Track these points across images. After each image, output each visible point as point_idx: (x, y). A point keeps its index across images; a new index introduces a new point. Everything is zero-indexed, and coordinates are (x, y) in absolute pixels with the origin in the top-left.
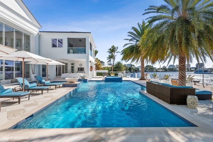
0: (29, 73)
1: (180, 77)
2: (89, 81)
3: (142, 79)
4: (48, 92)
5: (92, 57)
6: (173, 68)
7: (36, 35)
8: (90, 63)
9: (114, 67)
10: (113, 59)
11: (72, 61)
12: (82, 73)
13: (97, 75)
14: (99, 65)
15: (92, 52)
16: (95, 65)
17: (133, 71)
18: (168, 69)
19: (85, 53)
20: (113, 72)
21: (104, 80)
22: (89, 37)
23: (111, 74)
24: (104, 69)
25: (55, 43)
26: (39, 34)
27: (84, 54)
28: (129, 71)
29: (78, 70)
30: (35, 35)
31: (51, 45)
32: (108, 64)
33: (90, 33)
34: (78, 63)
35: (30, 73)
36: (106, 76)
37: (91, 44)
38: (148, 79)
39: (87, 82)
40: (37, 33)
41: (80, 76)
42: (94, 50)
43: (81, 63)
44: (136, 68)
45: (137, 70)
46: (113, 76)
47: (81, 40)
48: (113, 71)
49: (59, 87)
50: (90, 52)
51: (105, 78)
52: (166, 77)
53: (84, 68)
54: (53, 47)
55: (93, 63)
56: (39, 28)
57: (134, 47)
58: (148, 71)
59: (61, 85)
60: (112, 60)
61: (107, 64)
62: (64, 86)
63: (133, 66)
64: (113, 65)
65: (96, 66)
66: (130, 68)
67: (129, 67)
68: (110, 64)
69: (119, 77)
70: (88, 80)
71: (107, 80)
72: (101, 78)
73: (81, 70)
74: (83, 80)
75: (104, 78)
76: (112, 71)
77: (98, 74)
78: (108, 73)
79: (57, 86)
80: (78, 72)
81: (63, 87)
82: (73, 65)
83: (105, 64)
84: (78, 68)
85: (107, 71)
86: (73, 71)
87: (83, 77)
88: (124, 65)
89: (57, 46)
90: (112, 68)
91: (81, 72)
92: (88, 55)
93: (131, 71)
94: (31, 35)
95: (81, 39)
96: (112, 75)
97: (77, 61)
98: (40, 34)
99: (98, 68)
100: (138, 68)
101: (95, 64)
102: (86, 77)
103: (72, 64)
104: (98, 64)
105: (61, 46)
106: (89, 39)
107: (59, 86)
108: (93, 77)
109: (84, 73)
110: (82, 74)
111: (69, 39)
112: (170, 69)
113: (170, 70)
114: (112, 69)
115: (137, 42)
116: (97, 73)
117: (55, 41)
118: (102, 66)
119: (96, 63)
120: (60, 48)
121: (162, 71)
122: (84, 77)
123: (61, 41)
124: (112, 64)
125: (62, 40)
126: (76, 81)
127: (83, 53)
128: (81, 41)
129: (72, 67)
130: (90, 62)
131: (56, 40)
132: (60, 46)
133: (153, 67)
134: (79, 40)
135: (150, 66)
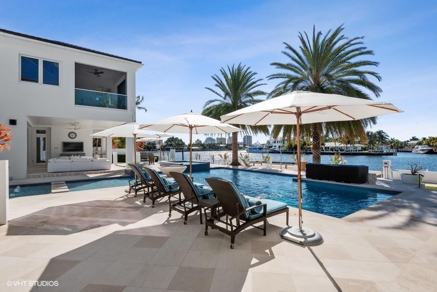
3: (236, 163)
6: (214, 144)
18: (206, 145)
54: (22, 80)
82: (42, 135)
133: (181, 140)
134: (94, 71)
135: (177, 138)
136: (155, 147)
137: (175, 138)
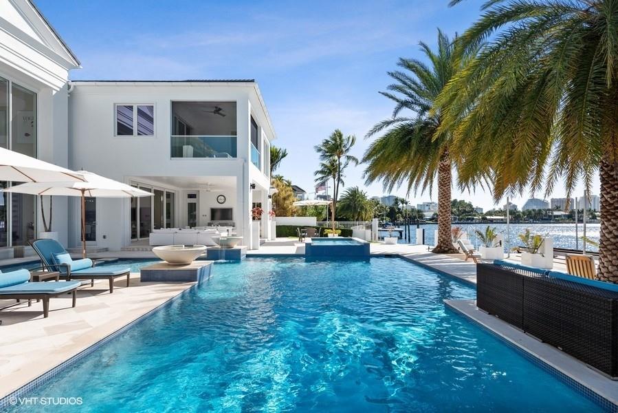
0: (32, 228)
1: (608, 243)
2: (248, 256)
3: (444, 248)
4: (74, 306)
5: (260, 168)
6: (540, 210)
7: (58, 90)
8: (251, 193)
9: (337, 206)
10: (334, 178)
11: (190, 185)
12: (226, 228)
13: (278, 235)
14: (285, 199)
15: (260, 151)
16: (270, 200)
17: (401, 219)
18: (524, 213)
19: (234, 155)
20: (333, 222)
21: (304, 252)
22: (246, 98)
23: (327, 231)
24: (304, 211)
25: (128, 121)
26: (69, 87)
27: (230, 157)
28: (388, 219)
29: (213, 218)
30: (54, 92)
31: (112, 127)
32: (318, 196)
33: (253, 81)
34: (212, 191)
35: (35, 228)
36: (308, 240)
37: (254, 124)
38: (465, 251)
39: (240, 259)
40: (61, 85)
41: (213, 239)
42: (266, 146)
43: (220, 191)
44: (413, 210)
45: (415, 218)
46: (333, 238)
47: (220, 109)
48: (336, 219)
49: (128, 283)
50: (252, 151)
51: (306, 244)
52: (531, 242)
53: (231, 209)
54: (119, 134)
55: (265, 191)
56: (69, 68)
57: (412, 131)
58: (455, 219)
59: (136, 275)
60: (331, 182)
61: (314, 196)
62: (148, 278)
63: (403, 202)
64: (335, 200)
65: (276, 201)
66: (392, 209)
67: (390, 208)
68: (325, 197)
69: (358, 242)
70: (242, 253)
71: (313, 254)
72: (292, 244)
73: (222, 216)
74: (224, 255)
75: (304, 245)
76: (330, 219)
77: (282, 231)
78: (318, 228)
79: (116, 280)
80: (210, 225)
81: (142, 281)
82: (192, 200)
83: (306, 196)
84: (213, 211)
85: (312, 221)
86: (192, 222)
87: (225, 243)
88: (373, 199)
89: (132, 130)
90: (333, 211)
91: (222, 225)
92: (246, 161)
93: (396, 219)
94: (39, 90)
95: (220, 107)
96: (330, 236)
97: (207, 184)
98: (75, 86)
99: (280, 208)
100: (420, 208)
101: (270, 197)
102: (238, 242)
103: (191, 196)
104: (283, 194)
105: (147, 131)
106: (250, 104)
107: (125, 277)
108: (263, 243)
109: (230, 228)
110: (223, 233)
111: (175, 105)
112: (530, 212)
113: (531, 218)
114: (330, 214)
115: (422, 113)
116: (278, 228)
117: (127, 112)
118: (297, 204)
119: (276, 191)
120: (143, 137)
121: (502, 219)
122: (231, 243)
123: (146, 115)
124: (329, 196)
125: (151, 108)
126: (197, 260)
127: (226, 156)
128: (221, 112)
129: (192, 208)
130: (253, 186)
131: (131, 108)
132: (145, 132)
133: (470, 205)
134: (213, 110)
135: (462, 202)
136: (421, 217)
137: (458, 201)
